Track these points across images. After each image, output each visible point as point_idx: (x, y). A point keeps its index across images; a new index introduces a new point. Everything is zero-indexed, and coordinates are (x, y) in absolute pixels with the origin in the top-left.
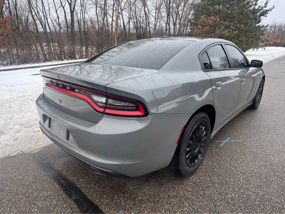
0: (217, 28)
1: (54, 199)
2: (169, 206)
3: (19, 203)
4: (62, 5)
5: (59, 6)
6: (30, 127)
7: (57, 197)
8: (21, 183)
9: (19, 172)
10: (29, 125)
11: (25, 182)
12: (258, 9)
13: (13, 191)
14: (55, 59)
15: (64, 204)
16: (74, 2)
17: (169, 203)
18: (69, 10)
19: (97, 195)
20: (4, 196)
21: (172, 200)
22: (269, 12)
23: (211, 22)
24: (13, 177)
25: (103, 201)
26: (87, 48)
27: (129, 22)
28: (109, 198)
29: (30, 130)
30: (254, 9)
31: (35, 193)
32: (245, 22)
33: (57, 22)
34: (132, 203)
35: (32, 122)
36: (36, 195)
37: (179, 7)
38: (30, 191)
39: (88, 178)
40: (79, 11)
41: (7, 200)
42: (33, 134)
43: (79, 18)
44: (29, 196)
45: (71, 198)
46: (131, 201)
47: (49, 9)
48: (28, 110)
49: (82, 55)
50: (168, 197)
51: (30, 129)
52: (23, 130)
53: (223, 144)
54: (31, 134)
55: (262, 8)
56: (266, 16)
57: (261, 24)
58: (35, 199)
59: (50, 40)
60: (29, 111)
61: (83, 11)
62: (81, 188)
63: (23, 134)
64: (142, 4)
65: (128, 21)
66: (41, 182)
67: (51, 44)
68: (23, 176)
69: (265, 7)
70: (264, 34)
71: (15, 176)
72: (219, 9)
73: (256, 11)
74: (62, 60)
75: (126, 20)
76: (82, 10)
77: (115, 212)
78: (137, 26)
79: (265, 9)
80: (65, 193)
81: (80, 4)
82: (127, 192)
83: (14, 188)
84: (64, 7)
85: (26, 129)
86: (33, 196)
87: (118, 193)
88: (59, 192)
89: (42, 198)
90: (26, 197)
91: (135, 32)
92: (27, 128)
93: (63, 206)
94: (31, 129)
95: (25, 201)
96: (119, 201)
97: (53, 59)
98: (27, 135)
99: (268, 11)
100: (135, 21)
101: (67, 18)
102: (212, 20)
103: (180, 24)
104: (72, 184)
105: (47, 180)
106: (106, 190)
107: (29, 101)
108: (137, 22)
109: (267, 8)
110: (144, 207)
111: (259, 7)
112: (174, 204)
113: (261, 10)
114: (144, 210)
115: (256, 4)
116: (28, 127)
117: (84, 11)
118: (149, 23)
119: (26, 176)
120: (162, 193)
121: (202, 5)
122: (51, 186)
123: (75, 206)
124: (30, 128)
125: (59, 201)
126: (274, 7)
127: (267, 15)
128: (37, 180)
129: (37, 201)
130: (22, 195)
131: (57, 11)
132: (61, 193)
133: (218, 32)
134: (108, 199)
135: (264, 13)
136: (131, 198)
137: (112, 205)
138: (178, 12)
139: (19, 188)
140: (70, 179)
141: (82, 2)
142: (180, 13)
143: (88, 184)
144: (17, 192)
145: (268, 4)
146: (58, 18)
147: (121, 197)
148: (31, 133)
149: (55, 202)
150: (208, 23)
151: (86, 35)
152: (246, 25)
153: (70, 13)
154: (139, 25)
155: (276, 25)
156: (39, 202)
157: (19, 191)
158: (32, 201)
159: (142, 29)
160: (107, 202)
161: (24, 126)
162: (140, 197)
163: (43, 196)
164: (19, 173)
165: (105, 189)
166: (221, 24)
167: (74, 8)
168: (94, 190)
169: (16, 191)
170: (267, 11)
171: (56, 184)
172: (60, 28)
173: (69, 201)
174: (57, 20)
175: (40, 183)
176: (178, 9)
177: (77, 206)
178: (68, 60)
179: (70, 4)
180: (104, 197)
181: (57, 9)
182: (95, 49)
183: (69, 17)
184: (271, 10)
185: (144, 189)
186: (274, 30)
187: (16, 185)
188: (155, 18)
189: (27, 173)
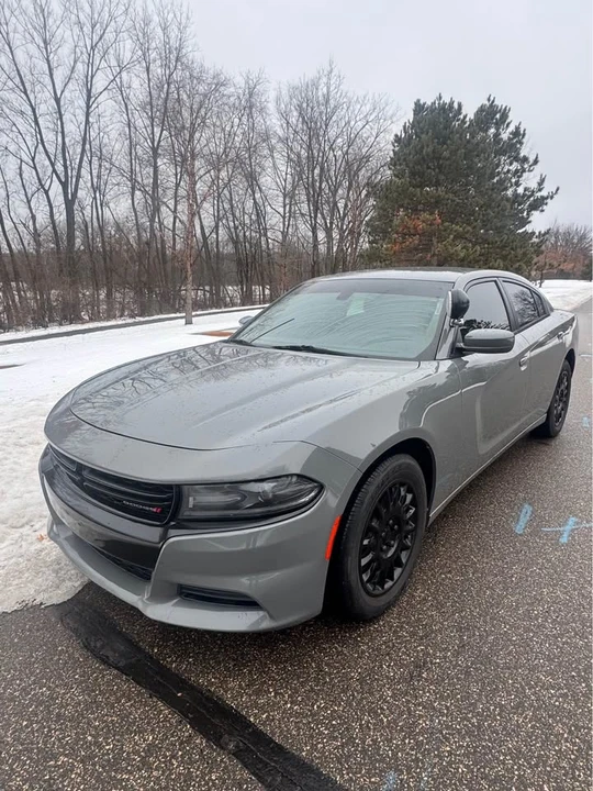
0: (435, 240)
1: (173, 756)
2: (517, 742)
3: (68, 786)
4: (43, 187)
5: (34, 189)
6: (27, 523)
7: (180, 750)
8: (50, 712)
9: (32, 674)
10: (24, 520)
11: (61, 706)
12: (524, 195)
13: (32, 743)
14: (27, 326)
15: (210, 772)
16: (74, 180)
17: (513, 730)
18: (61, 199)
19: (299, 728)
20: (11, 766)
21: (517, 721)
22: (549, 201)
23: (421, 226)
24: (17, 694)
25: (324, 747)
26: (109, 295)
27: (217, 227)
28: (336, 734)
29: (28, 535)
30: (516, 195)
31: (108, 744)
32: (499, 224)
33: (31, 228)
34: (409, 743)
35: (32, 508)
36: (113, 751)
37: (336, 191)
38: (89, 738)
39: (250, 672)
40: (89, 201)
41: (25, 781)
42: (38, 546)
43: (88, 219)
44: (91, 757)
45: (222, 748)
46: (405, 738)
47: (8, 196)
48: (14, 474)
49: (99, 312)
50: (501, 711)
51: (26, 530)
52: (9, 534)
53: (565, 535)
54: (33, 548)
55: (533, 192)
56: (542, 211)
57: (529, 228)
58: (114, 765)
59: (12, 276)
60: (17, 478)
61: (98, 202)
62: (243, 709)
63: (11, 548)
64: (246, 184)
65: (213, 224)
66: (113, 704)
67: (13, 284)
68: (49, 688)
69: (540, 190)
70: (542, 252)
71: (24, 689)
72: (439, 196)
73: (520, 199)
74: (46, 327)
75: (208, 222)
76: (95, 198)
77: (373, 780)
78: (237, 236)
79: (539, 194)
80: (201, 733)
81: (89, 185)
82: (382, 709)
83: (33, 732)
84: (47, 192)
85: (16, 534)
86: (103, 755)
87: (356, 714)
88: (181, 730)
89: (135, 760)
90: (82, 761)
91: (233, 251)
92: (21, 530)
93: (210, 779)
94: (29, 532)
95: (83, 778)
96: (369, 741)
97: (20, 325)
98: (23, 550)
99: (547, 198)
100: (232, 224)
101: (55, 218)
102: (423, 222)
103: (341, 231)
104: (209, 699)
105: (129, 695)
106: (318, 707)
107: (10, 449)
108: (236, 228)
109: (544, 193)
110: (450, 753)
111: (526, 189)
112: (527, 733)
113: (530, 197)
114: (454, 763)
115: (517, 184)
116: (22, 526)
117: (100, 203)
118: (265, 229)
119: (57, 686)
120: (479, 700)
121: (398, 187)
122: (147, 712)
123: (246, 774)
124: (28, 527)
125: (192, 763)
126: (558, 189)
127: (545, 207)
128: (97, 695)
129: (123, 771)
130: (66, 756)
131: (29, 202)
132: (187, 734)
133: (438, 247)
134: (335, 739)
135: (538, 204)
136: (402, 727)
137: (355, 759)
138: (335, 204)
139: (50, 731)
140: (199, 684)
141: (95, 180)
142: (341, 205)
143: (258, 693)
144: (45, 745)
145: (545, 184)
146: (34, 218)
147: (369, 728)
148: (32, 543)
149: (178, 766)
150: (415, 228)
151: (108, 260)
152: (499, 230)
153: (64, 206)
154: (241, 234)
155: (558, 231)
156: (130, 773)
157: (54, 743)
158: (107, 773)
159: (250, 243)
160: (337, 748)
161: (10, 522)
162: (424, 721)
163: (137, 753)
164: (33, 678)
165: (313, 705)
166: (445, 230)
167: (75, 195)
168: (283, 713)
169: (45, 743)
170: (543, 198)
171: (160, 704)
172: (38, 244)
173: (221, 761)
174: (31, 223)
175: (113, 707)
176: (334, 196)
177: (253, 774)
178: (61, 325)
179: (64, 185)
180: (321, 733)
181: (29, 196)
182: (132, 294)
183: (61, 218)
184: (552, 198)
185: (424, 693)
186: (556, 242)
187: (37, 722)
188: (284, 218)
189: (60, 677)
